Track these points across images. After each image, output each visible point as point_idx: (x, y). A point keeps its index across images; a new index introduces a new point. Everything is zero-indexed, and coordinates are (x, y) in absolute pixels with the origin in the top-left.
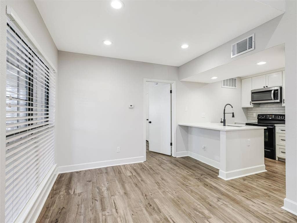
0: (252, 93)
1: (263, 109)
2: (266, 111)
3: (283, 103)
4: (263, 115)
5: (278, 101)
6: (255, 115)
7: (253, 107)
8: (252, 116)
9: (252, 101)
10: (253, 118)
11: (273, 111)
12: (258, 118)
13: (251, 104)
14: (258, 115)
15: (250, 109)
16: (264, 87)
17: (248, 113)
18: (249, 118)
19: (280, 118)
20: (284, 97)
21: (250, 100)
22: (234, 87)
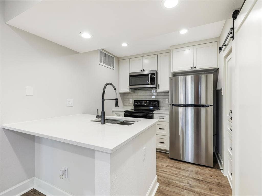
0: (130, 76)
1: (139, 94)
2: (141, 97)
3: (158, 88)
4: (138, 101)
5: (154, 86)
6: (131, 101)
7: (130, 92)
8: (128, 102)
9: (130, 85)
10: (129, 105)
11: (147, 97)
12: (134, 105)
13: (129, 88)
14: (135, 101)
15: (127, 95)
16: (141, 70)
17: (125, 99)
18: (125, 104)
19: (154, 104)
20: (159, 82)
21: (128, 85)
22: (111, 67)
